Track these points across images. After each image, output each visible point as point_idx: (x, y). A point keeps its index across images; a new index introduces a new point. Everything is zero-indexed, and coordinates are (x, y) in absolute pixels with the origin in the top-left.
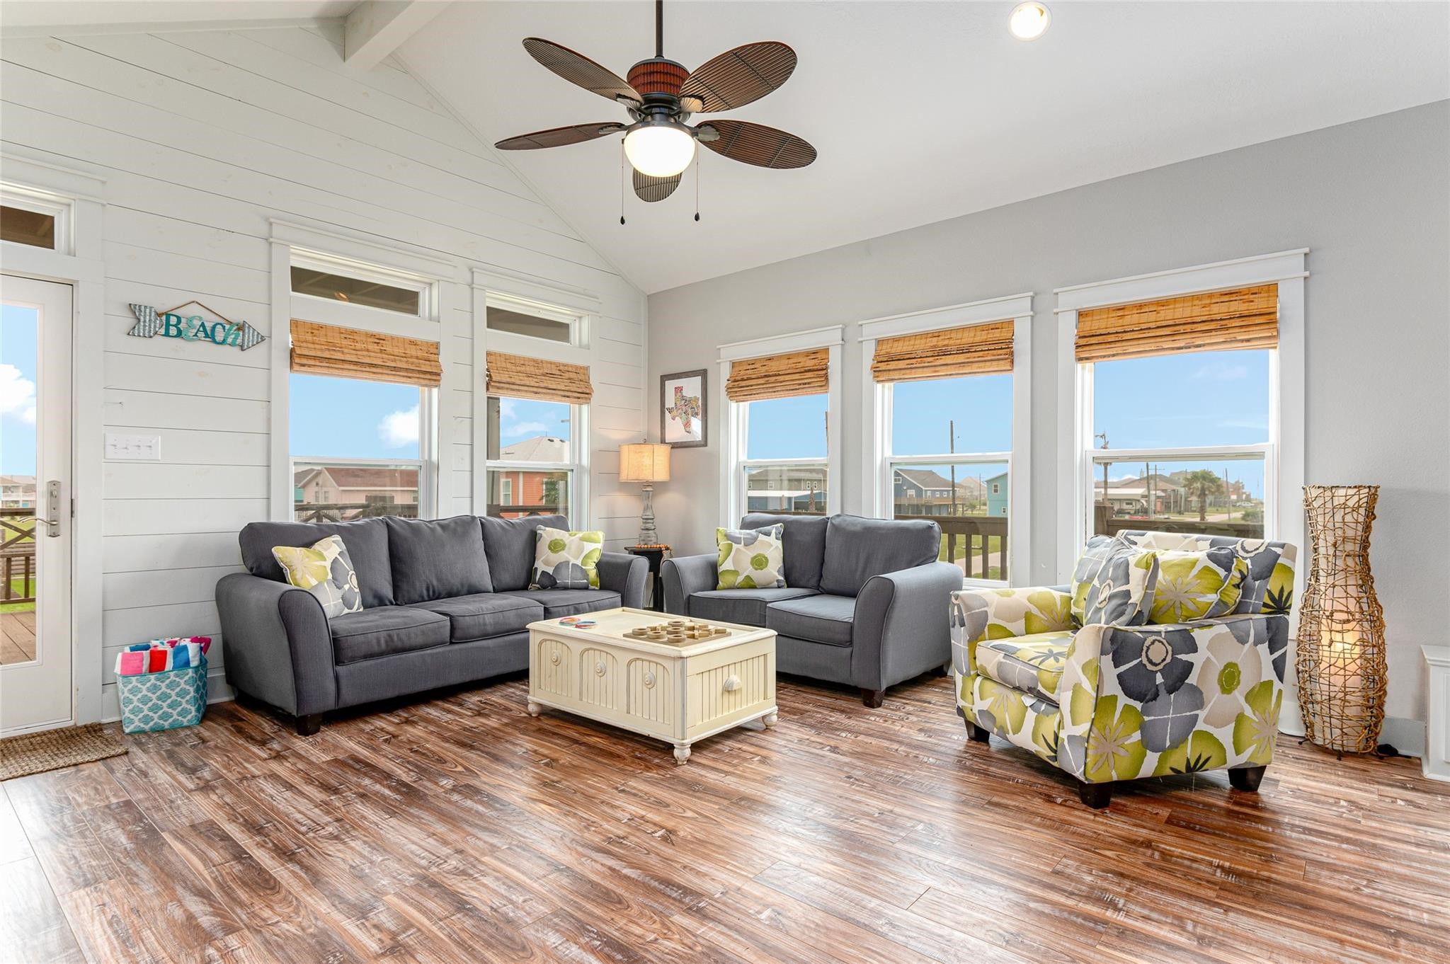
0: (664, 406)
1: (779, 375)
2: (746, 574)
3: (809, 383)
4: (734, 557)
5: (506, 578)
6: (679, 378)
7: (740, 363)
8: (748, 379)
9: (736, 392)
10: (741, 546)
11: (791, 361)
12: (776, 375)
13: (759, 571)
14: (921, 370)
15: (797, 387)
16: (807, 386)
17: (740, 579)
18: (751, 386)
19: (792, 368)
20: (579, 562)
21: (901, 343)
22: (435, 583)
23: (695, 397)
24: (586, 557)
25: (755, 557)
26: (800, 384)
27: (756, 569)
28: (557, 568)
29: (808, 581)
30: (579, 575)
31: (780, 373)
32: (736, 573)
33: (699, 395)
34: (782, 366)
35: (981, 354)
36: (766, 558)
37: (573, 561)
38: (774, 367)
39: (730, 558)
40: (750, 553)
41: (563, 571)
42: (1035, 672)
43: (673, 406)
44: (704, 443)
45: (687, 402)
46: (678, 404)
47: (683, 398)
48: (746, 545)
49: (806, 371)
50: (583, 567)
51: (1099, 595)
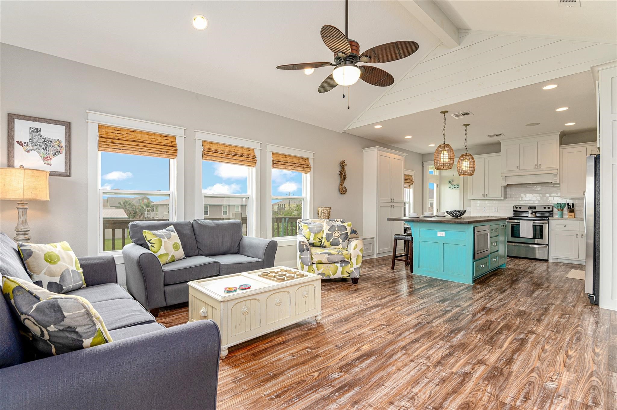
0: (13, 139)
1: (145, 143)
2: (172, 254)
3: (167, 152)
4: (164, 246)
6: (39, 121)
7: (106, 127)
8: (119, 139)
9: (108, 145)
10: (166, 239)
11: (150, 137)
12: (143, 142)
13: (177, 251)
14: (225, 159)
15: (160, 152)
16: (166, 153)
17: (170, 257)
18: (123, 144)
19: (154, 141)
20: (74, 268)
21: (213, 145)
23: (58, 140)
24: (76, 263)
25: (174, 244)
26: (161, 151)
28: (62, 277)
29: (194, 252)
30: (78, 278)
32: (167, 254)
33: (63, 138)
34: (145, 138)
35: (248, 159)
36: (177, 244)
37: (71, 268)
38: (138, 137)
39: (162, 247)
40: (170, 243)
43: (28, 141)
44: (67, 174)
45: (47, 142)
46: (34, 141)
47: (41, 137)
48: (168, 239)
49: (164, 145)
50: (78, 271)
51: (333, 235)
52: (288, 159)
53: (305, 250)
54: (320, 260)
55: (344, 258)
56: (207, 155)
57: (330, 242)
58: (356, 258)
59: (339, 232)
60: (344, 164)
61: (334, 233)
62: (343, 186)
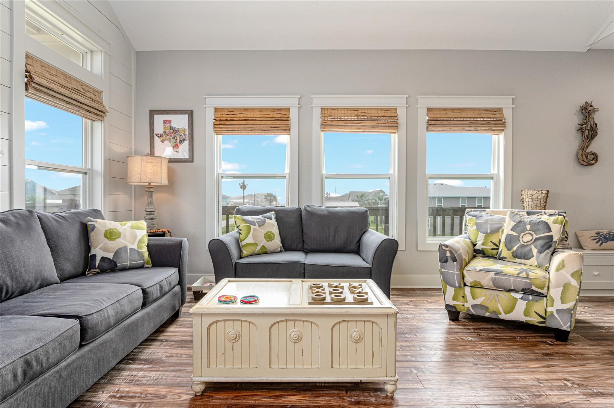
0: (153, 132)
1: (256, 120)
2: (262, 245)
3: (278, 127)
4: (253, 234)
5: (69, 268)
6: (167, 114)
7: (222, 109)
8: (231, 120)
9: (222, 128)
10: (257, 227)
11: (262, 113)
12: (253, 120)
13: (270, 242)
14: (350, 127)
15: (270, 129)
16: (276, 129)
17: (258, 248)
18: (235, 125)
19: (265, 117)
20: (135, 247)
21: (336, 111)
22: (9, 282)
23: (183, 128)
24: (140, 242)
25: (267, 233)
26: (272, 127)
27: (268, 241)
28: (117, 254)
29: (297, 246)
30: (137, 257)
31: (257, 119)
32: (255, 244)
33: (187, 127)
34: (257, 115)
35: (384, 122)
36: (273, 234)
37: (130, 246)
38: (250, 115)
39: (250, 235)
40: (262, 231)
41: (123, 255)
42: (527, 281)
43: (163, 133)
44: (191, 160)
45: (176, 131)
46: (167, 131)
47: (171, 128)
48: (260, 226)
49: (275, 120)
50: (140, 250)
51: (520, 239)
52: (459, 115)
53: (449, 259)
54: (478, 280)
55: (531, 284)
56: (326, 125)
57: (512, 251)
58: (562, 288)
59: (533, 233)
60: (590, 108)
61: (522, 234)
62: (589, 150)
